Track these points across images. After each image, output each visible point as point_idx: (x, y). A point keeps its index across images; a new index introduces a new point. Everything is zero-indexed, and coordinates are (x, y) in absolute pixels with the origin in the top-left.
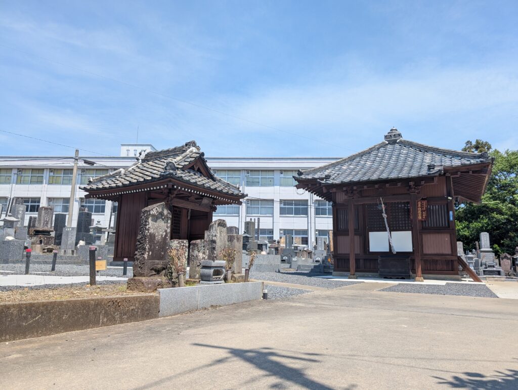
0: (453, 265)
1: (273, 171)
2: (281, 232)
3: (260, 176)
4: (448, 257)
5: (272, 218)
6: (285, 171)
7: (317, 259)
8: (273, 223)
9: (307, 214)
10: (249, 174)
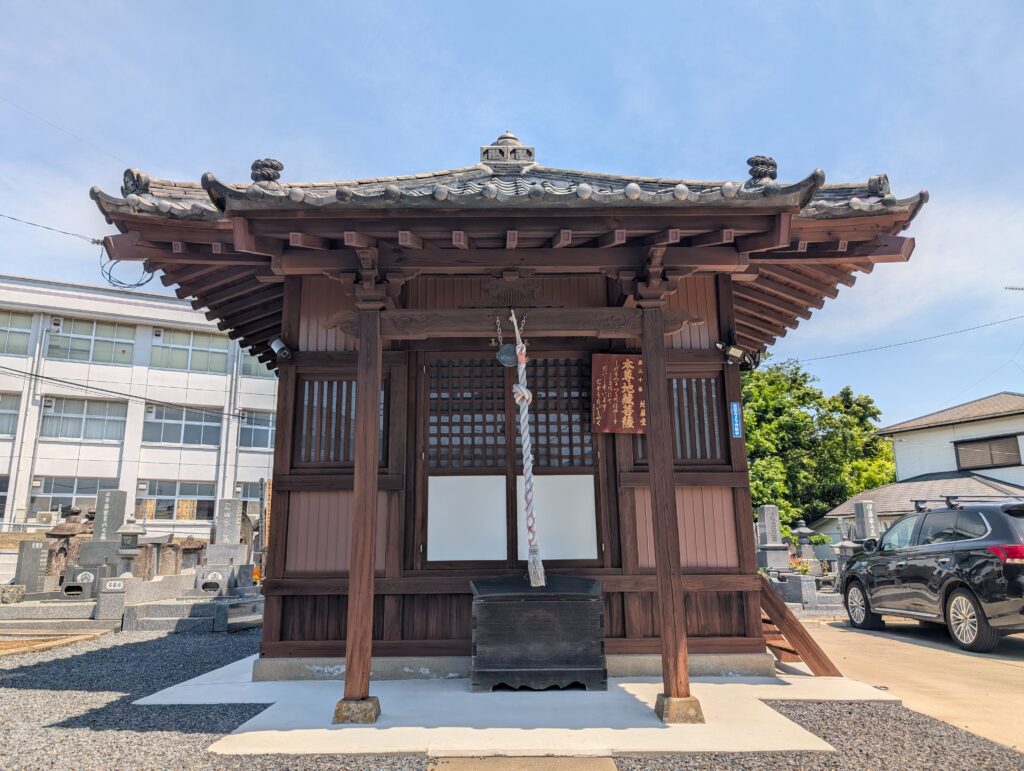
0: (742, 611)
1: (134, 326)
2: (142, 486)
3: (93, 335)
4: (725, 578)
5: (118, 449)
6: (167, 329)
7: (210, 578)
8: (120, 461)
9: (217, 442)
10: (60, 328)
